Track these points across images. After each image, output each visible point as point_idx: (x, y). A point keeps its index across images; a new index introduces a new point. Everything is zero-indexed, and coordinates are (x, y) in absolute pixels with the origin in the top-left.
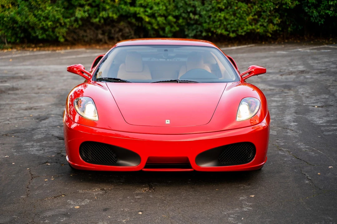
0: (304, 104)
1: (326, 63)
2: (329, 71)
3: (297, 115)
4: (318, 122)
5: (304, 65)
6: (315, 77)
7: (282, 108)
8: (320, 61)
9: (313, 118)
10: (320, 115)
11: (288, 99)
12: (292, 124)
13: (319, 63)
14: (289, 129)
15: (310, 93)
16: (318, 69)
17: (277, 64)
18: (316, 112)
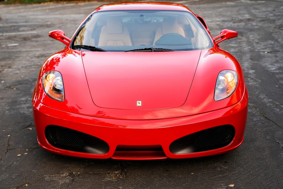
0: (256, 50)
1: (265, 12)
2: (269, 19)
3: (253, 61)
4: (271, 68)
5: (249, 13)
6: (260, 24)
7: (239, 55)
8: (260, 11)
9: (266, 64)
10: (271, 61)
11: (243, 45)
12: (251, 71)
13: (259, 12)
14: (249, 77)
15: (259, 39)
16: (260, 18)
17: (229, 13)
18: (268, 58)
